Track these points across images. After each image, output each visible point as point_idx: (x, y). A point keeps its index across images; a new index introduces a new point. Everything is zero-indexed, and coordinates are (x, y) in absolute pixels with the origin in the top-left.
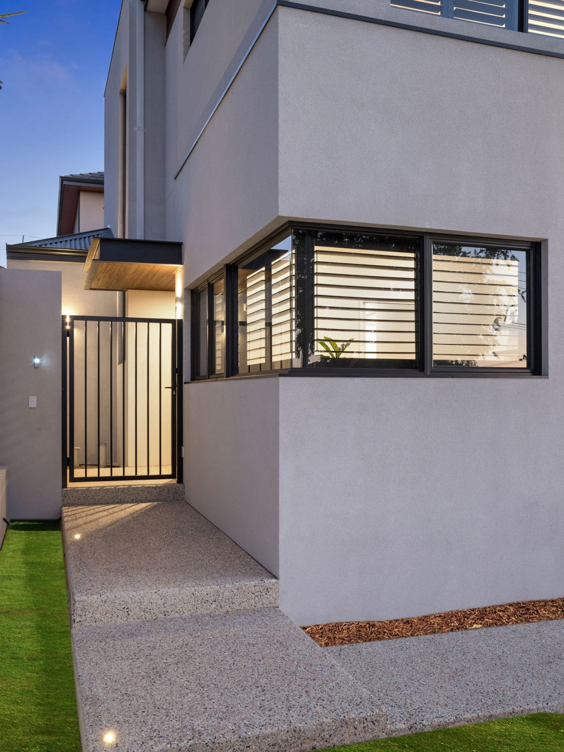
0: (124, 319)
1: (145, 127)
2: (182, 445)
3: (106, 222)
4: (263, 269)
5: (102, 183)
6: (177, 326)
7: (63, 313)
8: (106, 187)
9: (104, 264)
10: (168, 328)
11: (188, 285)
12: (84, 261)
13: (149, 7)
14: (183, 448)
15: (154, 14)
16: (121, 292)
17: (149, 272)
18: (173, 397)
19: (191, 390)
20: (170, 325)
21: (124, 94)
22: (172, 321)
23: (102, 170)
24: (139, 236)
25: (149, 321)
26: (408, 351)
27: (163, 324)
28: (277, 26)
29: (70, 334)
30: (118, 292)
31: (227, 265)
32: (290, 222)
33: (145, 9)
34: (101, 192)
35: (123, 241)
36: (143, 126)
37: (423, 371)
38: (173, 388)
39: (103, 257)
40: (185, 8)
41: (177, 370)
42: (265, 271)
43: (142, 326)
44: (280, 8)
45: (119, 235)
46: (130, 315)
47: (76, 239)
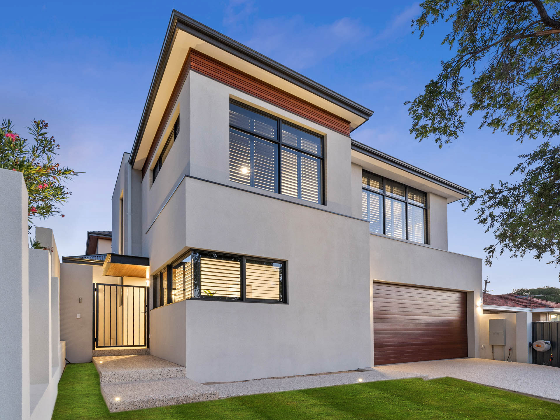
0: (122, 286)
1: (132, 213)
2: (149, 334)
3: (113, 250)
4: (182, 266)
5: (111, 236)
6: (147, 290)
7: (93, 282)
8: (113, 238)
9: (113, 264)
10: (142, 290)
11: (152, 273)
12: (102, 265)
13: (134, 167)
14: (149, 335)
15: (136, 170)
16: (121, 278)
17: (134, 269)
18: (145, 316)
19: (153, 313)
20: (144, 289)
21: (122, 200)
22: (145, 287)
23: (111, 230)
24: (129, 254)
25: (134, 287)
26: (237, 294)
27: (140, 288)
28: (185, 183)
29: (97, 290)
30: (119, 277)
31: (168, 265)
32: (190, 249)
33: (132, 168)
34: (110, 240)
35: (121, 256)
36: (131, 213)
37: (242, 300)
38: (145, 312)
39: (112, 261)
40: (150, 170)
41: (147, 306)
42: (183, 267)
43: (131, 289)
44: (186, 177)
45: (120, 253)
46: (125, 284)
47: (98, 257)
